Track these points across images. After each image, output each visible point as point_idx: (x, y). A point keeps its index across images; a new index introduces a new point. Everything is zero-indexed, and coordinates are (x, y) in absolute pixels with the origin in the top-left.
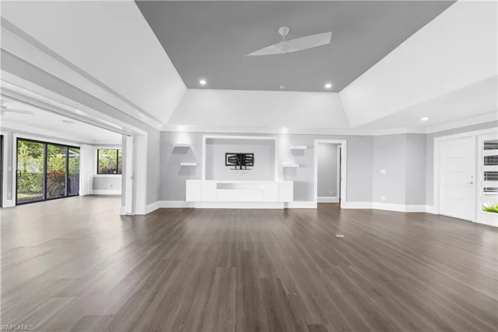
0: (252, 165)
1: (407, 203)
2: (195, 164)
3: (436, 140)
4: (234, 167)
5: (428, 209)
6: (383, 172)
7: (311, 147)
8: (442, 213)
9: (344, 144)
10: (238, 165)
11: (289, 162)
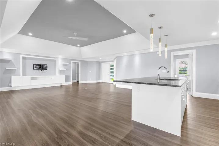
0: (47, 69)
1: (96, 80)
2: (16, 69)
3: (102, 63)
4: (38, 70)
5: (100, 81)
6: (90, 72)
7: (70, 63)
8: (103, 82)
9: (80, 63)
10: (40, 69)
11: (62, 69)
